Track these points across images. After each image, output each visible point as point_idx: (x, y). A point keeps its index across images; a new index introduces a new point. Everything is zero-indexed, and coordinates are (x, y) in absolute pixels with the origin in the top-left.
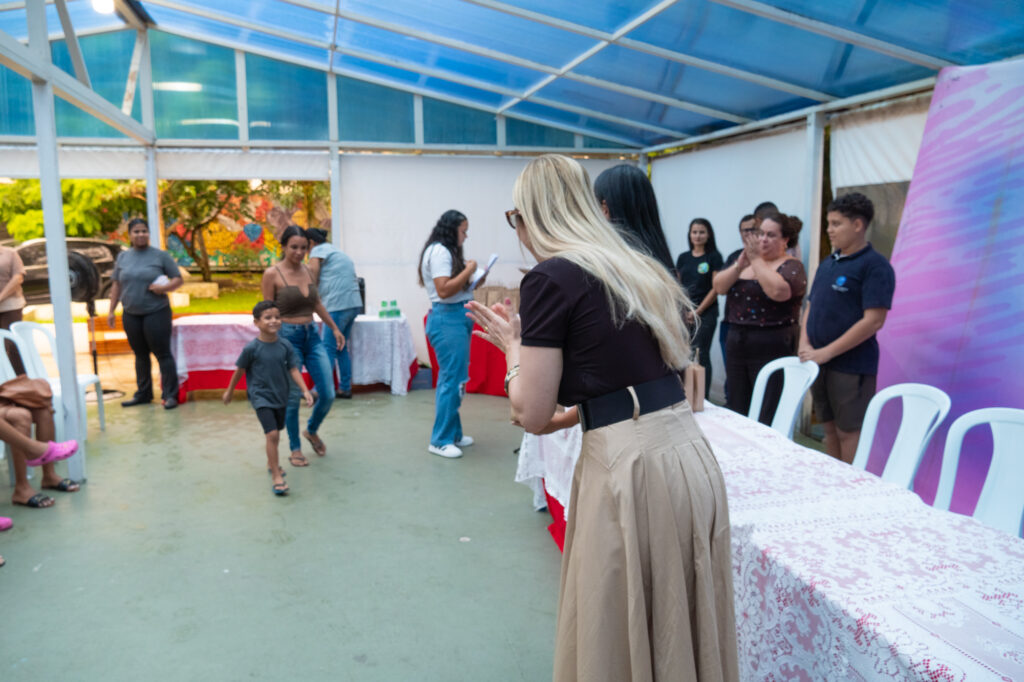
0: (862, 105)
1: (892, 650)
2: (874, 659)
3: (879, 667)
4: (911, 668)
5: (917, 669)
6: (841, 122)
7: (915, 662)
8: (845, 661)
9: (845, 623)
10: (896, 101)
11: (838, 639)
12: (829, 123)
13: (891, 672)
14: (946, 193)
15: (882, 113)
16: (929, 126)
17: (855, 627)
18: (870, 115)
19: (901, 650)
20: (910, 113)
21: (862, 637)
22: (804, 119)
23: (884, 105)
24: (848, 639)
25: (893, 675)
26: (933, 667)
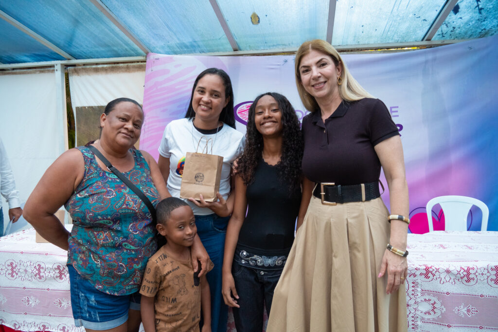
0: (84, 65)
1: (448, 272)
2: (439, 280)
3: (442, 282)
4: (459, 273)
5: (461, 273)
6: (76, 72)
7: (459, 270)
8: (419, 289)
9: (418, 273)
10: (114, 65)
11: (413, 283)
12: (68, 71)
13: (448, 281)
14: (164, 111)
15: (106, 70)
16: (147, 79)
17: (425, 272)
18: (97, 70)
19: (451, 269)
20: (123, 72)
21: (430, 275)
22: (53, 66)
23: (105, 66)
24: (420, 279)
25: (449, 281)
26: (466, 269)
